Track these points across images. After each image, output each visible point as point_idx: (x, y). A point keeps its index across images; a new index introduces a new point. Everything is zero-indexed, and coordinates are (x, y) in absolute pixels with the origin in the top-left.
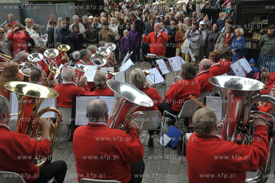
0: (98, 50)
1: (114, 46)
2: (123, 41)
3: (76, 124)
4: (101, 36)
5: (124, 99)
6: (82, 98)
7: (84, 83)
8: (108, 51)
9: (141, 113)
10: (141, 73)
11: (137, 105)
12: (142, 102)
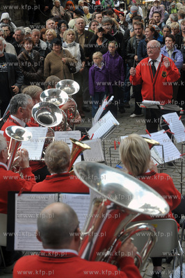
0: (44, 96)
1: (76, 86)
2: (93, 74)
3: (16, 248)
4: (49, 65)
5: (109, 202)
6: (25, 197)
7: (22, 163)
8: (64, 96)
9: (143, 226)
10: (141, 143)
11: (135, 213)
12: (146, 206)
